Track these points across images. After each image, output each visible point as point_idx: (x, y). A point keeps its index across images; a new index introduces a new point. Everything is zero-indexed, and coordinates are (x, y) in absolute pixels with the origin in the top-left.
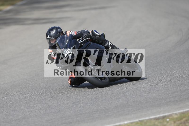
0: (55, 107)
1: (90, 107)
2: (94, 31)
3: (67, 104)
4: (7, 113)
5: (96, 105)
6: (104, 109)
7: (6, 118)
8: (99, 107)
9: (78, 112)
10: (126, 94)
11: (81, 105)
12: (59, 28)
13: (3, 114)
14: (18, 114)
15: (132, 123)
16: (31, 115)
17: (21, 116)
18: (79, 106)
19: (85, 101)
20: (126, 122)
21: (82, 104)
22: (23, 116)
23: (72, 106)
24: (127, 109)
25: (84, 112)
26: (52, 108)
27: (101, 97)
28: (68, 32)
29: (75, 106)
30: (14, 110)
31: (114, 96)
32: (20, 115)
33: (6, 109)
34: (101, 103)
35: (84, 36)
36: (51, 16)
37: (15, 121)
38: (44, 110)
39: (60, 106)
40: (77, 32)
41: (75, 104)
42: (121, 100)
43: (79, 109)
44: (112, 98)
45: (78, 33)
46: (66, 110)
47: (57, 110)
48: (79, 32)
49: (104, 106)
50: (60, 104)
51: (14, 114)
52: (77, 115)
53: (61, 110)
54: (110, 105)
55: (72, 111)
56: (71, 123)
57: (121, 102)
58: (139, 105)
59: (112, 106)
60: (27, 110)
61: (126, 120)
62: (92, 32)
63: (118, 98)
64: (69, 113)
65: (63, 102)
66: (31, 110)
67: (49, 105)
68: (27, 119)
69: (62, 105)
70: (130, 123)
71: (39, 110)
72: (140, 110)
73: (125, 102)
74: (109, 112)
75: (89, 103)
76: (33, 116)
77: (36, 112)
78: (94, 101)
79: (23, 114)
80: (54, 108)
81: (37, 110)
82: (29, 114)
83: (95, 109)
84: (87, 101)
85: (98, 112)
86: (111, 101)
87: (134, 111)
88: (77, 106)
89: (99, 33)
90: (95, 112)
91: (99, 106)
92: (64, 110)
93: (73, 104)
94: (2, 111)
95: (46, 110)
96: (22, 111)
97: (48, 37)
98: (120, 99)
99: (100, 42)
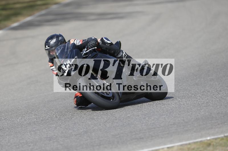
0: (124, 119)
1: (165, 120)
2: (104, 39)
3: (138, 116)
4: (65, 126)
5: (173, 118)
6: (182, 121)
7: (64, 132)
8: (177, 120)
9: (151, 125)
10: (209, 103)
11: (155, 117)
12: (60, 36)
13: (61, 127)
14: (79, 127)
15: (216, 139)
16: (95, 128)
17: (82, 131)
18: (153, 118)
19: (159, 112)
20: (209, 138)
21: (156, 115)
22: (85, 130)
23: (143, 118)
24: (210, 122)
25: (158, 126)
26: (119, 121)
27: (179, 108)
28: (72, 41)
29: (147, 119)
30: (74, 123)
31: (195, 106)
32: (81, 129)
33: (64, 121)
34: (179, 114)
35: (90, 45)
36: (118, 10)
37: (76, 136)
38: (110, 122)
39: (129, 118)
40: (83, 40)
41: (147, 116)
42: (203, 111)
43: (153, 122)
44: (192, 109)
45: (84, 42)
46: (137, 123)
47: (126, 122)
48: (86, 40)
49: (182, 118)
50: (129, 115)
51: (74, 128)
52: (149, 129)
53: (130, 123)
54: (190, 117)
55: (143, 125)
56: (143, 138)
57: (203, 113)
58: (225, 117)
59: (192, 118)
60: (90, 123)
61: (209, 135)
62: (102, 39)
63: (199, 108)
64: (140, 127)
65: (134, 114)
66: (94, 123)
67: (116, 117)
68: (89, 134)
69: (131, 116)
70: (213, 139)
71: (105, 123)
72: (225, 124)
73: (207, 114)
74: (189, 126)
75: (165, 115)
76: (97, 130)
77: (100, 125)
78: (170, 112)
79: (85, 128)
80: (122, 120)
81: (101, 123)
82: (92, 127)
83: (171, 122)
84: (162, 113)
85: (176, 126)
86: (191, 113)
87: (219, 124)
88: (150, 118)
89: (110, 41)
90: (171, 125)
91: (176, 118)
92: (134, 123)
93: (145, 115)
94: (60, 123)
95: (112, 123)
96: (83, 124)
97: (47, 48)
98: (201, 110)
99: (112, 52)
